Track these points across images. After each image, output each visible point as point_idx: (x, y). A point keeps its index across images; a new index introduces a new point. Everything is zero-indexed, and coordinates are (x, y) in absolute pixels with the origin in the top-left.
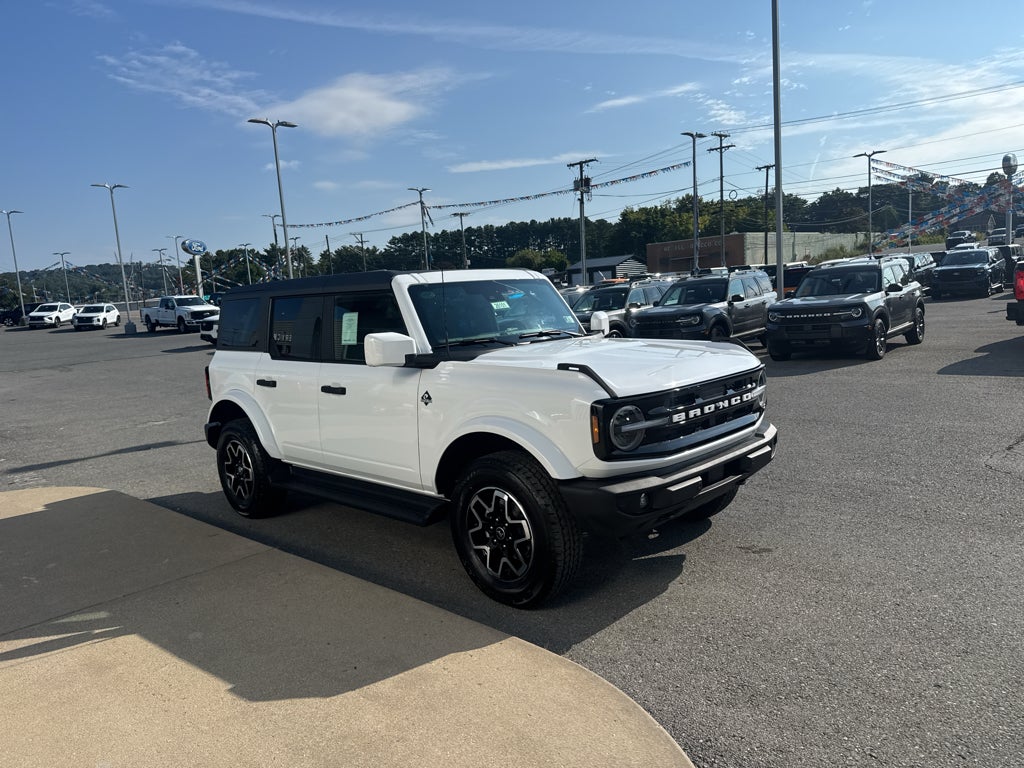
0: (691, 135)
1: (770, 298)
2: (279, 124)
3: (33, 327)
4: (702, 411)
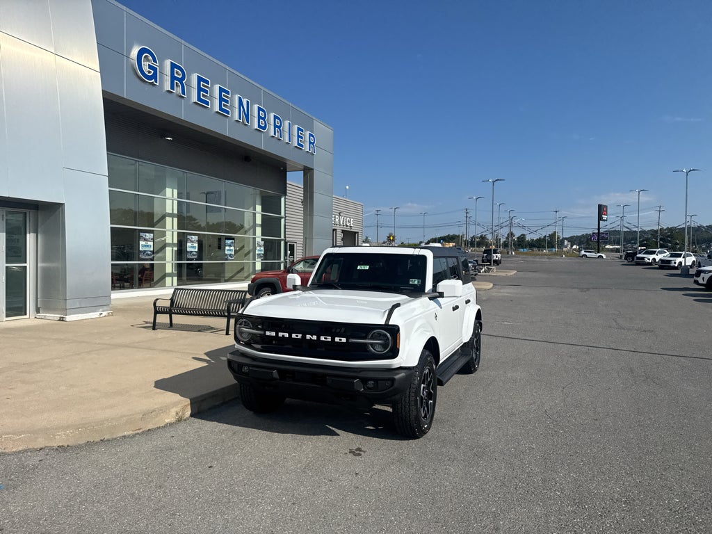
4: (290, 335)
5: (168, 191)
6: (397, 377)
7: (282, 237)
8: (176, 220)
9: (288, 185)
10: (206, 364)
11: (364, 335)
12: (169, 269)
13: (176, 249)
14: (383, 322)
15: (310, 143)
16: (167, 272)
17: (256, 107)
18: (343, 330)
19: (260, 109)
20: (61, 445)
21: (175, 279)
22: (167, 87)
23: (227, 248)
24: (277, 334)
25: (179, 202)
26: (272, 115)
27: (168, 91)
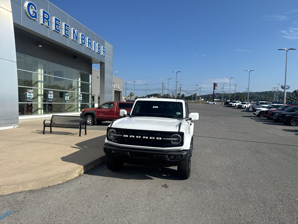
4: (135, 137)
5: (39, 70)
6: (184, 154)
7: (90, 93)
8: (43, 84)
9: (92, 70)
10: (80, 150)
11: (169, 136)
12: (40, 106)
13: (43, 97)
14: (177, 131)
15: (103, 51)
16: (39, 107)
17: (81, 34)
18: (159, 134)
19: (82, 35)
20: (30, 189)
21: (42, 110)
22: (41, 22)
23: (66, 97)
24: (129, 136)
25: (44, 75)
26: (87, 38)
27: (42, 24)
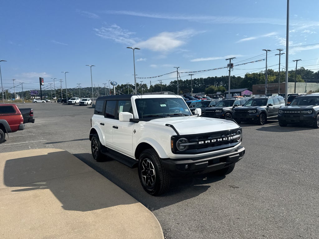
0: (266, 50)
1: (283, 105)
2: (135, 48)
3: (69, 104)
4: (211, 141)
